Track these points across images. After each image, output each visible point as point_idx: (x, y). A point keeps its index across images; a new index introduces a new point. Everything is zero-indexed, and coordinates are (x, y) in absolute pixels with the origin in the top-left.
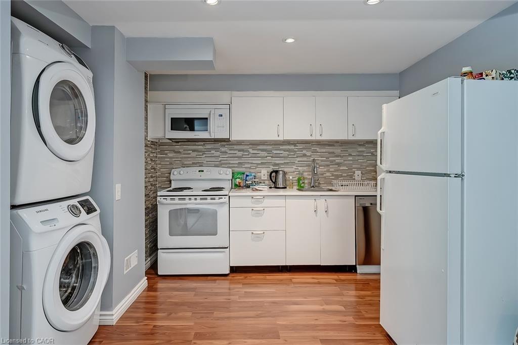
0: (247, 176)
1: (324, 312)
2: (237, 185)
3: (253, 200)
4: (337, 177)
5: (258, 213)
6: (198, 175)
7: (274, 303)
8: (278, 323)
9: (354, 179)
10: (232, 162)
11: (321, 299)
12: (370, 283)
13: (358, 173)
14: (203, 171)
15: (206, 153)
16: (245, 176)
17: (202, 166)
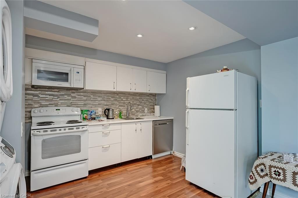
0: (91, 112)
1: (156, 182)
2: (84, 118)
3: (103, 127)
4: (137, 111)
5: (106, 135)
6: (56, 113)
7: (129, 185)
8: (141, 196)
9: (145, 112)
10: (79, 103)
11: (149, 176)
12: (162, 162)
13: (146, 109)
14: (60, 110)
15: (60, 97)
16: (90, 112)
17: (57, 106)
